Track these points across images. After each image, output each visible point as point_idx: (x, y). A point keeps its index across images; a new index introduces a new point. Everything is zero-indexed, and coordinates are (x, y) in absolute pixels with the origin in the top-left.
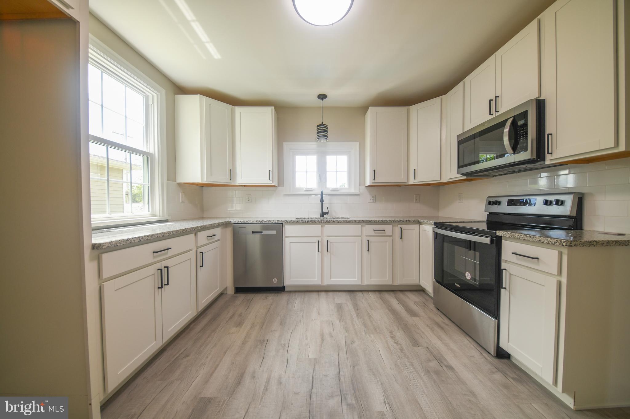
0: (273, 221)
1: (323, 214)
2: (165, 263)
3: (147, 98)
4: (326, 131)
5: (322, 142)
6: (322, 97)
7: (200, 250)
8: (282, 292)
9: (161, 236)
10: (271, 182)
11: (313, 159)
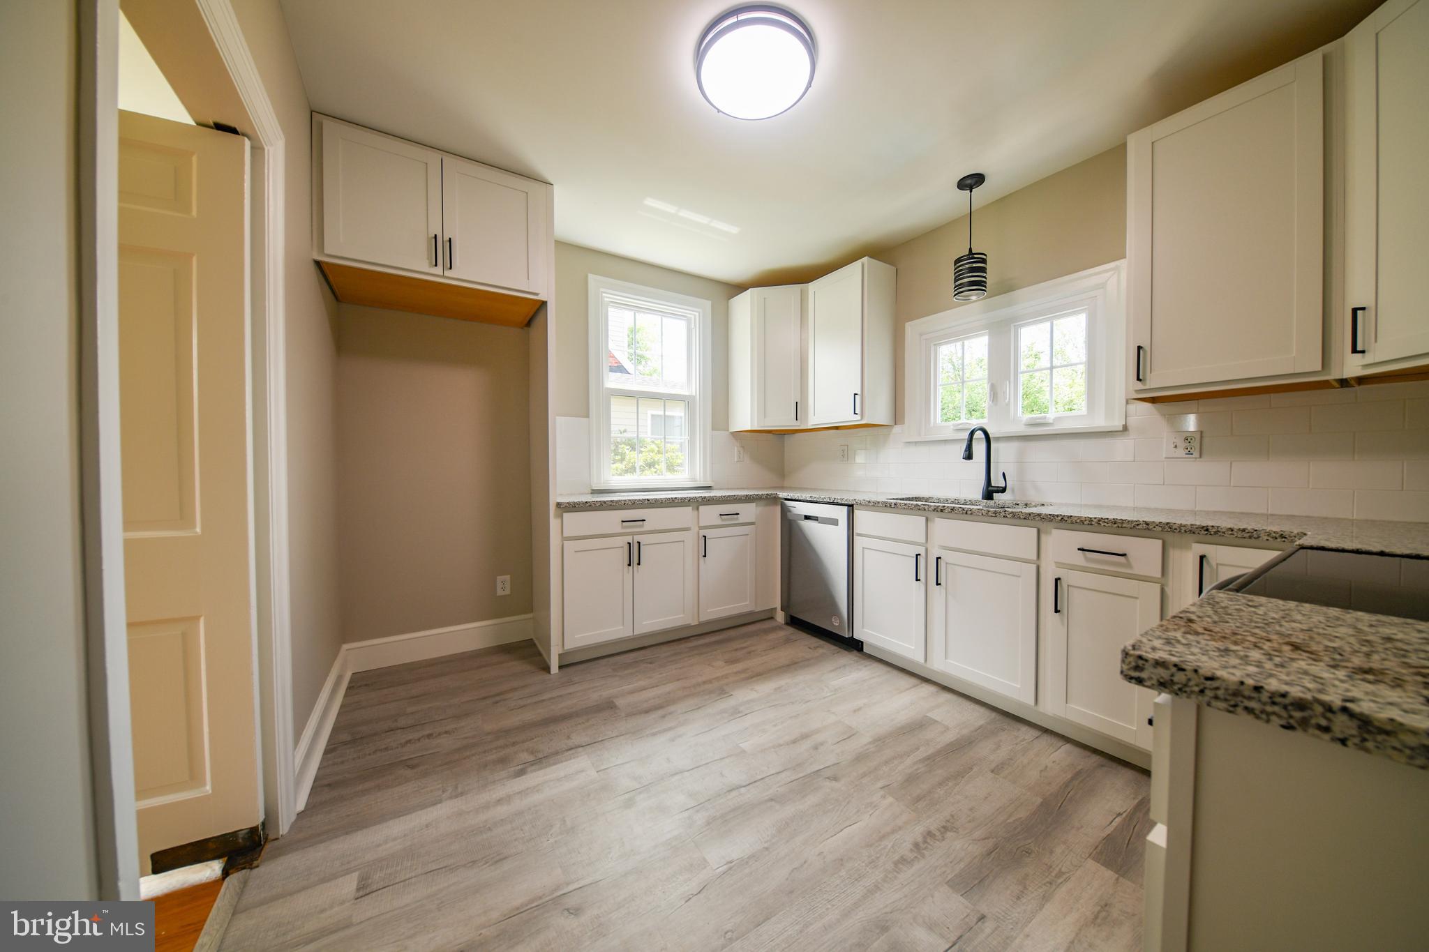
0: (835, 499)
1: (989, 494)
2: (637, 538)
3: (689, 321)
4: (983, 270)
5: (974, 302)
6: (972, 182)
7: (702, 533)
8: (855, 652)
9: (630, 503)
10: (858, 417)
11: (978, 347)
